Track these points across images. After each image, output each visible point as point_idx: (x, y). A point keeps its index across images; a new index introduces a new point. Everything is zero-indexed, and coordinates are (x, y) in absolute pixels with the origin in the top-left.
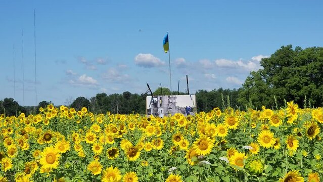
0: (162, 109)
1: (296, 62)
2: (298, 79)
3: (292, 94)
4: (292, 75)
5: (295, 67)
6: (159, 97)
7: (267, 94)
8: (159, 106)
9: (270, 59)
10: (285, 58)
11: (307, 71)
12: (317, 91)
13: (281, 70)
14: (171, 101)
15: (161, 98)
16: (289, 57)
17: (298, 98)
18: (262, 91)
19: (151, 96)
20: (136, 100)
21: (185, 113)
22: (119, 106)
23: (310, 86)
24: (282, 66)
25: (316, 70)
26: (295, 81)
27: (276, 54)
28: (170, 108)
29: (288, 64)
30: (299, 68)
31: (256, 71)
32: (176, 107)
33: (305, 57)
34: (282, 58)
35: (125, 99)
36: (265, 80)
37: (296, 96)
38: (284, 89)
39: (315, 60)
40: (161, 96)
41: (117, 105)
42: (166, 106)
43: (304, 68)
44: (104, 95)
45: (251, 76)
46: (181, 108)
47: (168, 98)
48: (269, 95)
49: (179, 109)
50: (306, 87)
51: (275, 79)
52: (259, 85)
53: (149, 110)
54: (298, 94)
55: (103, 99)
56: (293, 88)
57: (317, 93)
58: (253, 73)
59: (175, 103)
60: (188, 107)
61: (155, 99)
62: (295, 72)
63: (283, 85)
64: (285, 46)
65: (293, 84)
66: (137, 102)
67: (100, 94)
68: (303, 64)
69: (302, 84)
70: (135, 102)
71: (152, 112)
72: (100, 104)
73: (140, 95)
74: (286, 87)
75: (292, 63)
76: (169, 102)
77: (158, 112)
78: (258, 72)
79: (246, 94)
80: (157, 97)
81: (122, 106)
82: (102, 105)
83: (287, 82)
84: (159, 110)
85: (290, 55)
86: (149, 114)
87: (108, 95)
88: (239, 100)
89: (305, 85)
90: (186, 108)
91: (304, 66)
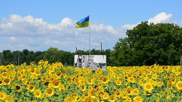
0: (84, 64)
1: (151, 33)
2: (152, 45)
3: (148, 55)
4: (148, 42)
5: (149, 36)
6: (83, 56)
7: (130, 55)
8: (82, 61)
9: (132, 31)
10: (143, 30)
11: (158, 40)
12: (165, 53)
13: (140, 38)
14: (90, 59)
15: (84, 57)
16: (146, 30)
17: (151, 58)
18: (126, 53)
19: (78, 55)
20: (32, 55)
21: (99, 67)
22: (20, 59)
23: (160, 50)
24: (141, 35)
25: (164, 39)
26: (149, 46)
27: (137, 27)
28: (89, 63)
29: (145, 34)
30: (153, 38)
31: (123, 39)
32: (93, 62)
33: (157, 30)
34: (141, 30)
35: (25, 55)
36: (129, 45)
37: (150, 57)
38: (142, 52)
39: (164, 32)
40: (84, 55)
41: (18, 59)
42: (87, 62)
43: (156, 37)
44: (8, 51)
45: (119, 42)
46: (97, 64)
47: (88, 57)
48: (131, 55)
49: (95, 64)
50: (157, 50)
51: (136, 44)
52: (125, 48)
53: (76, 64)
54: (151, 55)
55: (8, 54)
56: (148, 51)
57: (165, 55)
58: (121, 40)
59: (93, 60)
60: (101, 63)
61: (80, 57)
62: (150, 40)
63: (141, 49)
64: (144, 22)
65: (148, 48)
66: (33, 57)
67: (6, 51)
68: (156, 35)
69: (154, 48)
70: (32, 57)
71: (78, 65)
72: (5, 58)
73: (35, 52)
74: (143, 50)
75: (148, 33)
76: (89, 59)
77: (82, 65)
78: (125, 39)
79: (116, 54)
80: (81, 56)
81: (22, 59)
82: (7, 59)
83: (144, 47)
84: (83, 64)
85: (147, 28)
86: (76, 67)
87: (12, 52)
88: (111, 58)
89: (157, 49)
90: (100, 64)
91: (156, 36)
